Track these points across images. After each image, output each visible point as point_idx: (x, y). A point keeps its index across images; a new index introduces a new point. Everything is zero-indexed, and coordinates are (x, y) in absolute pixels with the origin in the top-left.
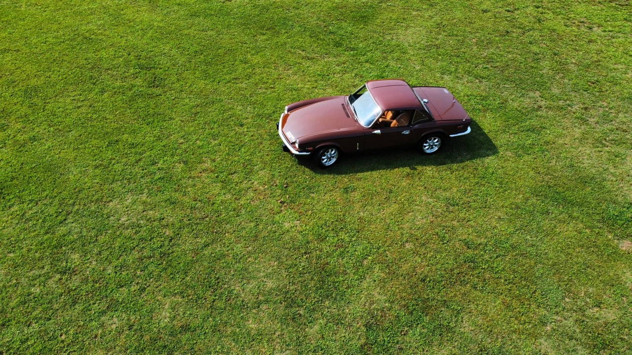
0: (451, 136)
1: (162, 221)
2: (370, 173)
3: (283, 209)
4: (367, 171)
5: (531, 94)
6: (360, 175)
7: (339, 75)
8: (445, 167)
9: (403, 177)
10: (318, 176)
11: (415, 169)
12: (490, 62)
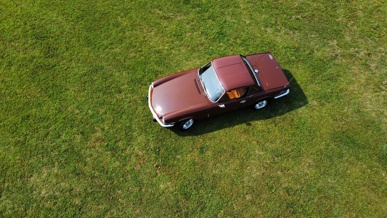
0: (275, 98)
1: (71, 191)
2: (218, 131)
3: (157, 171)
4: (216, 130)
5: (331, 43)
6: (210, 135)
7: (190, 34)
8: (270, 120)
9: (242, 133)
10: (181, 138)
11: (250, 125)
12: (301, 12)
